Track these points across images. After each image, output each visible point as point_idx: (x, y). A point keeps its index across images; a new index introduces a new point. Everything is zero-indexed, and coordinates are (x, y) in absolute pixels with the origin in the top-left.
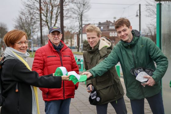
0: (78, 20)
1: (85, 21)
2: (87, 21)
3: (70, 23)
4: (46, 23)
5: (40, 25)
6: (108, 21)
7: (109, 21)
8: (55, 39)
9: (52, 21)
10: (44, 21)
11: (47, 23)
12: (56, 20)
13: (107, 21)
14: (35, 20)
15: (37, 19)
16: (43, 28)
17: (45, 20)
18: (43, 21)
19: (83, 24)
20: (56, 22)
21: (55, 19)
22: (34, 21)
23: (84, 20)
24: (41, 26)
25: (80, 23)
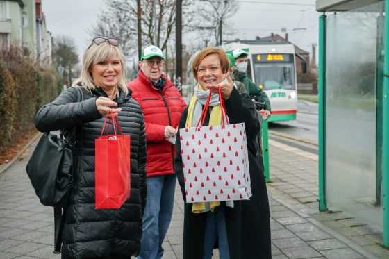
0: (214, 33)
1: (228, 34)
2: (232, 34)
3: (197, 38)
4: (149, 39)
5: (137, 42)
6: (275, 34)
7: (277, 35)
8: (153, 70)
9: (161, 36)
10: (145, 34)
11: (152, 38)
12: (169, 33)
13: (272, 34)
14: (129, 33)
15: (132, 32)
16: (143, 48)
17: (147, 32)
18: (142, 34)
19: (223, 40)
20: (168, 37)
21: (166, 31)
22: (126, 34)
23: (226, 33)
24: (140, 44)
25: (217, 39)
